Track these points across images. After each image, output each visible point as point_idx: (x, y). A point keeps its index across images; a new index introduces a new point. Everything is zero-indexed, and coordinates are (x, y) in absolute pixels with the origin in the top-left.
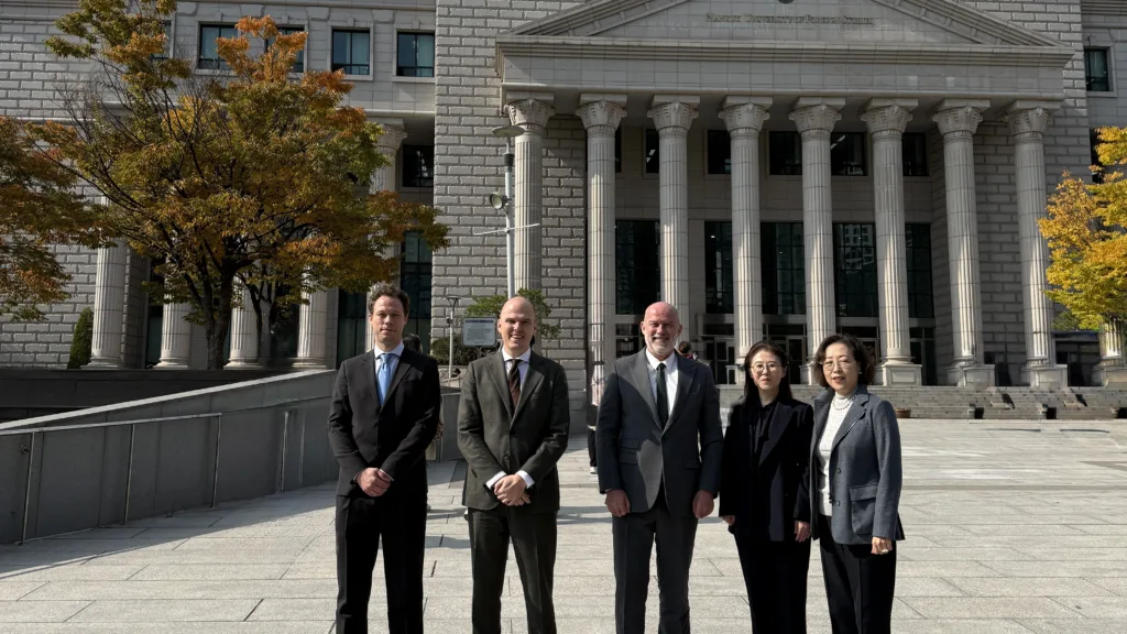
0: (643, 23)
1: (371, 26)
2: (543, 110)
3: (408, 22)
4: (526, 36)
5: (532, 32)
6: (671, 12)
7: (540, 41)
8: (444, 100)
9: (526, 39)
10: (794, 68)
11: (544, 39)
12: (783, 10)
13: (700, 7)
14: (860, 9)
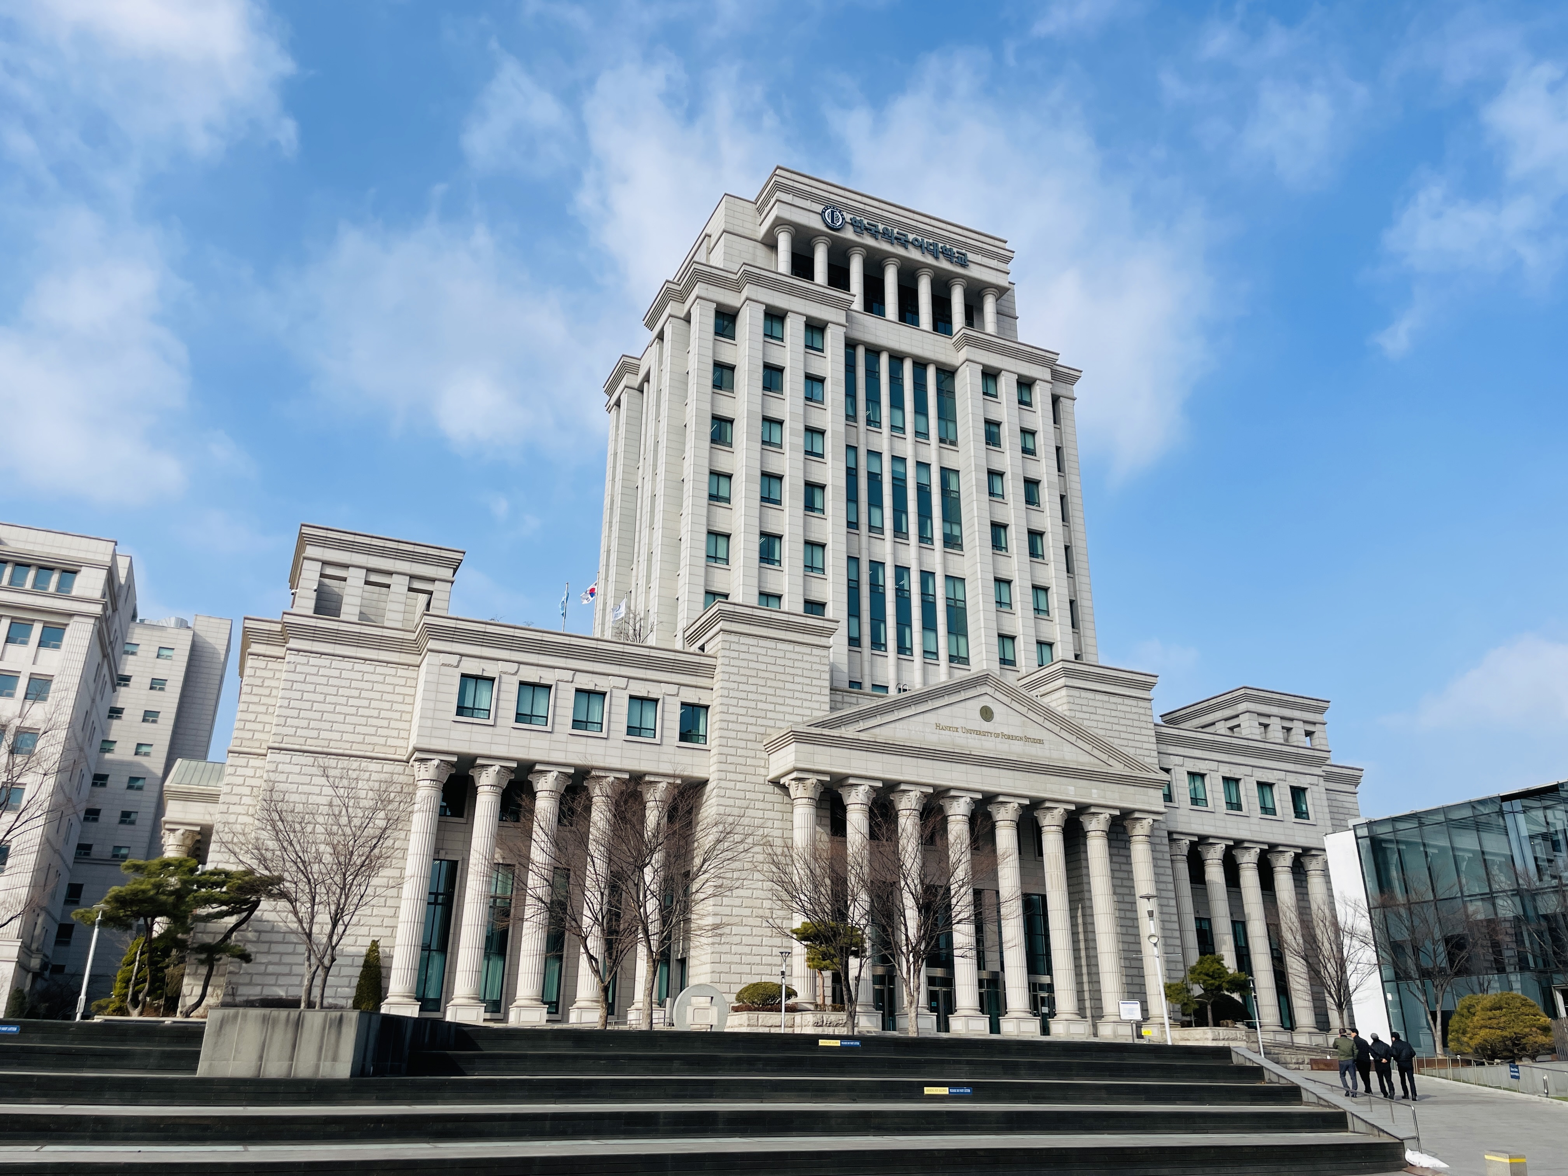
0: (892, 725)
1: (660, 697)
2: (820, 788)
3: (691, 697)
4: (812, 728)
5: (817, 725)
6: (912, 719)
7: (824, 733)
8: (723, 767)
9: (815, 730)
11: (826, 732)
12: (986, 726)
13: (931, 718)
14: (1035, 732)
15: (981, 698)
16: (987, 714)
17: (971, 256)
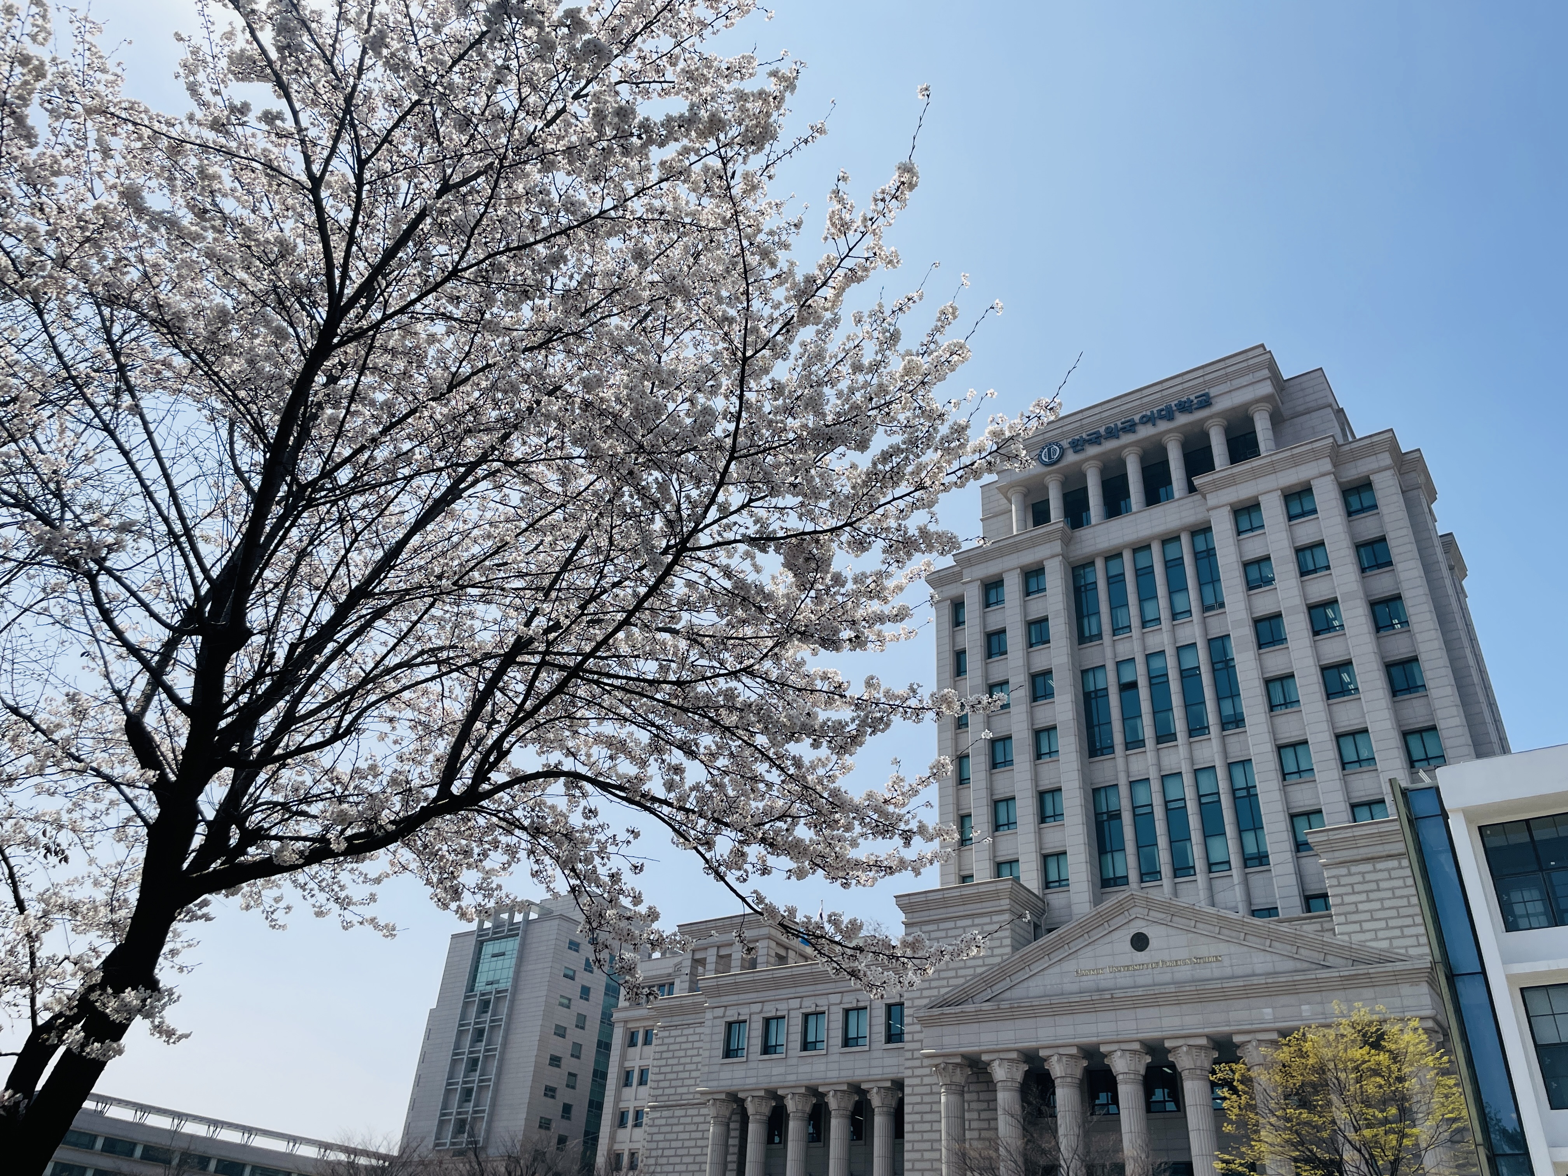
0: (1025, 984)
1: (868, 1003)
2: (958, 1071)
3: (891, 996)
4: (935, 1009)
5: (939, 1005)
7: (944, 1012)
8: (912, 1063)
9: (936, 1011)
10: (1153, 1012)
11: (947, 1010)
12: (1141, 957)
13: (1070, 966)
14: (1207, 949)
15: (1132, 924)
16: (1140, 942)
17: (1213, 392)
